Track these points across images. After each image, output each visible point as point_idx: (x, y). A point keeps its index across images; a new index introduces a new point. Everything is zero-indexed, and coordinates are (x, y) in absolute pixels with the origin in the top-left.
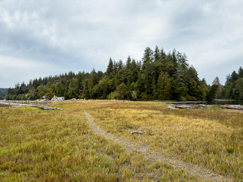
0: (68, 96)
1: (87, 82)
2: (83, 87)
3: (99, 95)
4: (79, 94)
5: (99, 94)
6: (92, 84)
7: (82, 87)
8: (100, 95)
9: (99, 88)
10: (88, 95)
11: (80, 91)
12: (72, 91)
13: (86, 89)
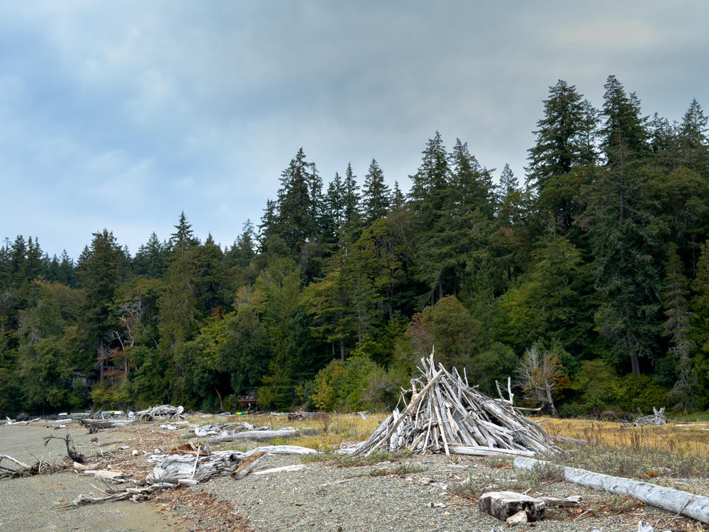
0: (18, 390)
1: (155, 298)
2: (122, 330)
3: (246, 382)
4: (95, 377)
5: (241, 377)
6: (188, 313)
7: (121, 332)
8: (252, 381)
9: (247, 335)
10: (164, 381)
11: (103, 355)
12: (50, 356)
13: (148, 345)
